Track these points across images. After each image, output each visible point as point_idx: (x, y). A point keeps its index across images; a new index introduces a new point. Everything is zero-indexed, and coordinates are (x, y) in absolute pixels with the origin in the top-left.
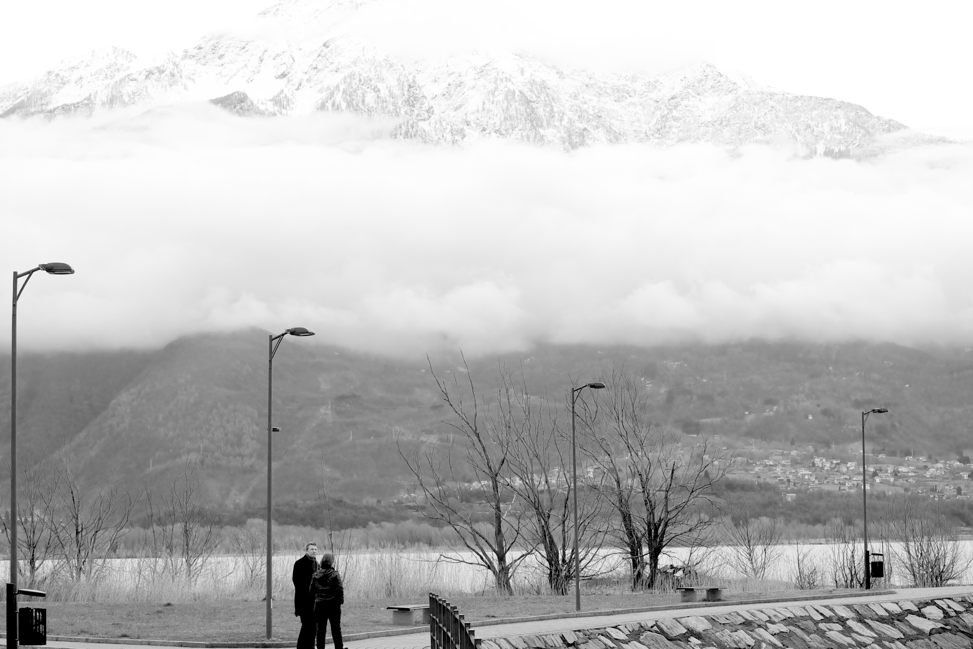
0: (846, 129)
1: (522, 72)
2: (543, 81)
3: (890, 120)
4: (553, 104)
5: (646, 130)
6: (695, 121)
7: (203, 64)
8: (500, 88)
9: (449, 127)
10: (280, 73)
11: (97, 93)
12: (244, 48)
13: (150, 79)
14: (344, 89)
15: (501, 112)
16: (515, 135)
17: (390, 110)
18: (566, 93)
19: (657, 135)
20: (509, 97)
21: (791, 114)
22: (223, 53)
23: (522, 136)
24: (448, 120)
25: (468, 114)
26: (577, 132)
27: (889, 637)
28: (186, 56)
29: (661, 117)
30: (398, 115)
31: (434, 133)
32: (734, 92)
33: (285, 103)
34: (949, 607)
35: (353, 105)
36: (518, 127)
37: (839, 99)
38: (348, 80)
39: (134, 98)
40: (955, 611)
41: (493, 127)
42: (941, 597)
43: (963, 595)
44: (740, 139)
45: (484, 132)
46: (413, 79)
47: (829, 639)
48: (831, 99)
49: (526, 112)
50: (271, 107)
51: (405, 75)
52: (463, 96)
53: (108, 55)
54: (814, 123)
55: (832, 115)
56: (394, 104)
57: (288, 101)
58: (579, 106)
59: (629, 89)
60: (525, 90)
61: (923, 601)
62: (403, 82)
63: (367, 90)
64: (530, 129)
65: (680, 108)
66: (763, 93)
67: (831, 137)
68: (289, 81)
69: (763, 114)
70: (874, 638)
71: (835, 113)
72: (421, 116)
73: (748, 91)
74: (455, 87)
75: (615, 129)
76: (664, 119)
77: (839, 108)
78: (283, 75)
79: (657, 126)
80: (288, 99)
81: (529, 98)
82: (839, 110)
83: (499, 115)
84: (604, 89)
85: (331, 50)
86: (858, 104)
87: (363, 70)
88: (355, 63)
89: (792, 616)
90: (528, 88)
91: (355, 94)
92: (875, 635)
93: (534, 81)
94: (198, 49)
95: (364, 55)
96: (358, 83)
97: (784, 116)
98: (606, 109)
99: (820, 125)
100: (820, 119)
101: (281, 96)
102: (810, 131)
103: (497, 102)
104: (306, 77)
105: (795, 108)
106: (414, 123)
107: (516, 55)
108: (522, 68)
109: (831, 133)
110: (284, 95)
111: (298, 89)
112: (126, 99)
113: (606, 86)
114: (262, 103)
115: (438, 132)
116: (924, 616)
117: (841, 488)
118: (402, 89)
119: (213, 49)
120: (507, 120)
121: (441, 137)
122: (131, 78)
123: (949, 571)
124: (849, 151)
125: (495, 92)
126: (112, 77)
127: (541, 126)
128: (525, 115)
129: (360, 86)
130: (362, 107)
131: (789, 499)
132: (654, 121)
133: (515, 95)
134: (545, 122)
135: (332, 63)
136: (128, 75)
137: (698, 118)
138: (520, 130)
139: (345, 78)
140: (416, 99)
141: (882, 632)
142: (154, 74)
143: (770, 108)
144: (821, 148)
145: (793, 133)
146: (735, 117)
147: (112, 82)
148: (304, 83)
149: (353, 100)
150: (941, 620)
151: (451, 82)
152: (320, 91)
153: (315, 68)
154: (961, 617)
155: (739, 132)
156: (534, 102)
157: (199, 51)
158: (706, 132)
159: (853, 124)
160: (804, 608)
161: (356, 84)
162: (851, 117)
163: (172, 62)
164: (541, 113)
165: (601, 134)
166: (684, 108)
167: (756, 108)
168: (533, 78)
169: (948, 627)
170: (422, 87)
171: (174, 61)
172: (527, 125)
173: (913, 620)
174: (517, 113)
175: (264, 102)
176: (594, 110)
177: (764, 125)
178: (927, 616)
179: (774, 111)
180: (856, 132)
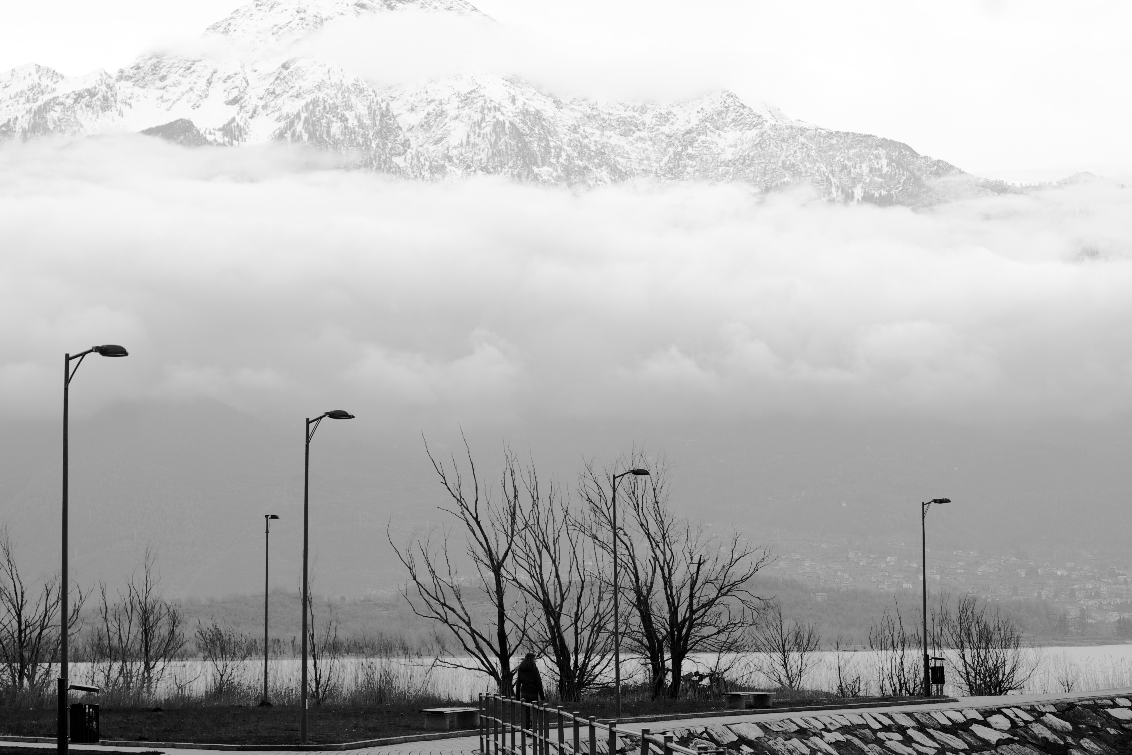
0: (888, 171)
1: (514, 100)
2: (538, 111)
3: (939, 161)
4: (549, 138)
5: (656, 170)
6: (713, 159)
7: (142, 86)
8: (488, 119)
9: (427, 163)
10: (231, 98)
11: (17, 118)
12: (189, 68)
13: (79, 103)
14: (305, 117)
15: (489, 146)
16: (505, 174)
17: (359, 142)
18: (564, 126)
19: (669, 176)
20: (498, 130)
21: (824, 152)
22: (165, 74)
23: (512, 174)
24: (426, 155)
25: (450, 148)
26: (576, 171)
27: (953, 747)
28: (122, 76)
29: (674, 155)
30: (368, 148)
31: (410, 170)
32: (759, 127)
33: (237, 133)
34: (1017, 716)
35: (316, 136)
36: (508, 164)
37: (880, 136)
38: (311, 107)
39: (60, 125)
40: (1024, 721)
41: (478, 164)
42: (1009, 706)
43: (1032, 704)
44: (765, 181)
45: (469, 170)
46: (386, 107)
47: (888, 749)
48: (871, 136)
49: (518, 147)
50: (219, 137)
51: (377, 101)
52: (444, 128)
53: (30, 74)
54: (851, 164)
55: (872, 154)
56: (365, 136)
57: (240, 131)
58: (579, 141)
59: (637, 122)
60: (517, 121)
61: (988, 709)
62: (375, 111)
63: (332, 119)
64: (521, 167)
65: (696, 144)
66: (792, 128)
67: (870, 180)
68: (241, 108)
69: (792, 152)
70: (935, 748)
71: (875, 152)
72: (395, 150)
73: (775, 125)
74: (434, 117)
75: (620, 168)
76: (678, 157)
77: (880, 146)
78: (235, 101)
79: (669, 165)
80: (241, 129)
81: (521, 131)
82: (880, 149)
83: (486, 150)
84: (608, 122)
85: (292, 72)
86: (902, 142)
87: (328, 95)
88: (319, 88)
89: (849, 724)
90: (520, 119)
91: (319, 124)
92: (937, 746)
93: (527, 110)
94: (136, 69)
95: (330, 79)
96: (322, 111)
97: (816, 155)
98: (611, 145)
99: (858, 166)
100: (858, 159)
101: (232, 125)
102: (846, 173)
103: (484, 135)
104: (262, 103)
105: (829, 146)
106: (386, 157)
107: (507, 81)
108: (513, 96)
109: (871, 176)
110: (235, 124)
111: (252, 117)
112: (51, 126)
113: (611, 117)
114: (210, 133)
115: (415, 169)
116: (988, 725)
117: (879, 587)
118: (374, 118)
119: (153, 70)
120: (496, 155)
121: (418, 175)
122: (58, 102)
123: (1010, 681)
124: (891, 196)
125: (481, 123)
126: (35, 100)
127: (535, 164)
128: (516, 150)
129: (325, 114)
130: (327, 139)
131: (819, 599)
132: (666, 159)
133: (504, 127)
134: (540, 159)
135: (292, 87)
136: (54, 98)
137: (717, 156)
138: (510, 167)
139: (307, 105)
140: (390, 130)
141: (945, 743)
142: (84, 98)
143: (800, 146)
144: (858, 192)
145: (826, 174)
146: (759, 156)
147: (35, 106)
148: (260, 109)
149: (316, 130)
150: (1008, 730)
151: (431, 111)
152: (278, 120)
153: (272, 93)
154: (1030, 727)
155: (764, 172)
156: (527, 135)
157: (136, 71)
158: (726, 173)
159: (897, 165)
160: (861, 716)
161: (320, 112)
162: (894, 157)
163: (105, 83)
164: (535, 149)
165: (604, 173)
166: (701, 144)
167: (784, 146)
168: (526, 107)
169: (1016, 738)
170: (397, 116)
171: (107, 83)
172: (519, 162)
173: (978, 729)
174: (507, 148)
175: (212, 131)
176: (596, 146)
177: (793, 165)
178: (993, 726)
179: (805, 150)
180: (899, 174)
